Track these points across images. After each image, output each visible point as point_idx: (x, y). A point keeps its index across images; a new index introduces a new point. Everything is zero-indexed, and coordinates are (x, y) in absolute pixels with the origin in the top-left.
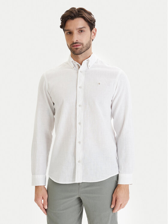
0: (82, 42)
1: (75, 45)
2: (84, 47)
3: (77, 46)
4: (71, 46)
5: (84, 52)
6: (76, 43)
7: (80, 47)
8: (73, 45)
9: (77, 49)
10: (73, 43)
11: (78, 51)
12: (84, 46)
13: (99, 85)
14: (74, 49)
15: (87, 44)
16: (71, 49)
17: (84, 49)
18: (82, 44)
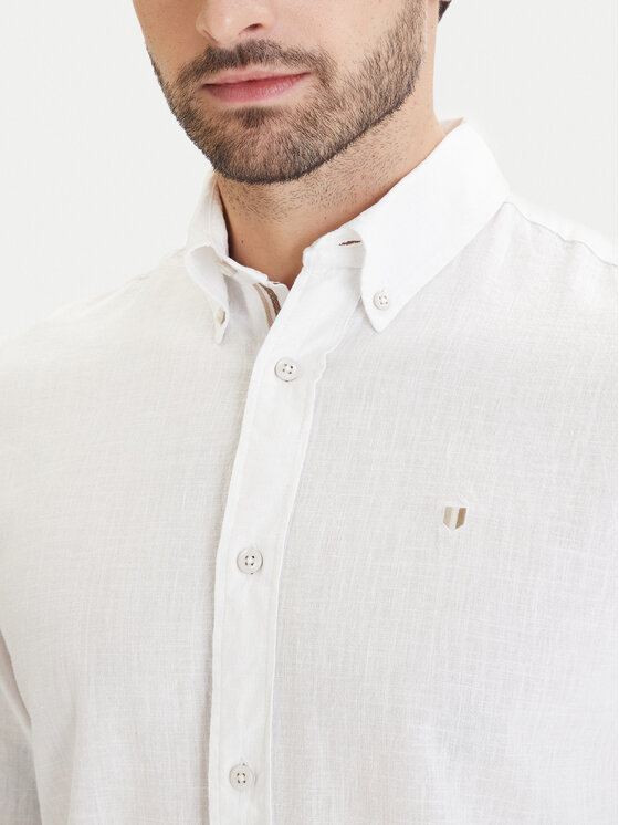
0: (308, 45)
1: (230, 74)
2: (335, 104)
3: (252, 83)
4: (193, 86)
5: (340, 147)
6: (242, 56)
7: (294, 98)
8: (214, 79)
9: (254, 118)
10: (214, 59)
11: (263, 146)
12: (339, 85)
13: (452, 531)
14: (226, 116)
15: (374, 66)
16: (189, 119)
17: (338, 122)
18: (318, 68)
